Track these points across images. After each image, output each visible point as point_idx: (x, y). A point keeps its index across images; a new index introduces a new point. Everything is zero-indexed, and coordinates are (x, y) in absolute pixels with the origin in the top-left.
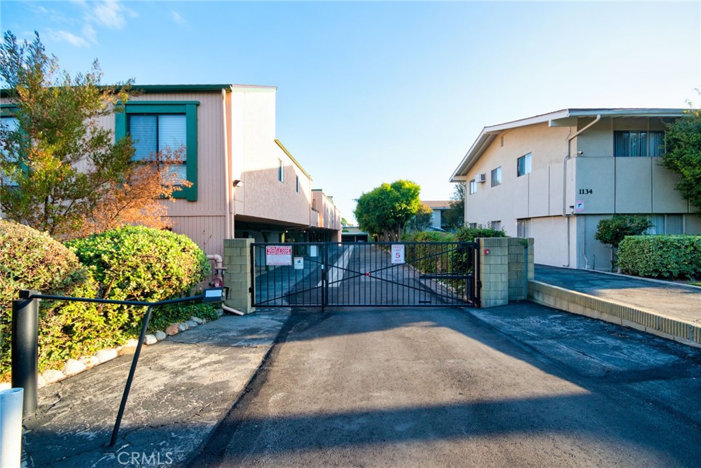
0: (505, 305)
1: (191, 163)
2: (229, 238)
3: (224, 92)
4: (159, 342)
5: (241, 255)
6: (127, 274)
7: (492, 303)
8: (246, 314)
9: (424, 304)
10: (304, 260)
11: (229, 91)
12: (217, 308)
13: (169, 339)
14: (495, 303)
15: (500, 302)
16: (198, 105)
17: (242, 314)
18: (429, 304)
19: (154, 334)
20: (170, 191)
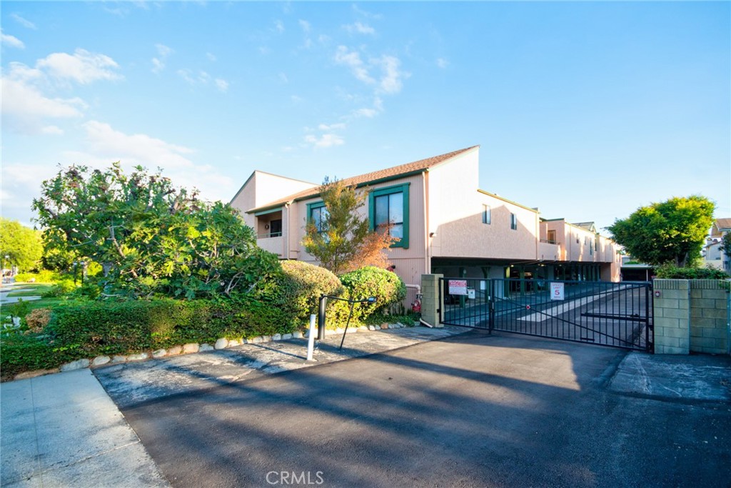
0: (683, 355)
1: (405, 224)
2: (426, 273)
3: (424, 173)
4: (376, 330)
5: (432, 286)
6: (361, 292)
7: (666, 350)
8: (434, 328)
9: (585, 341)
10: (476, 291)
11: (427, 172)
12: (416, 321)
13: (383, 330)
14: (670, 350)
15: (677, 350)
16: (409, 184)
17: (431, 326)
18: (592, 342)
19: (375, 326)
20: (389, 245)
